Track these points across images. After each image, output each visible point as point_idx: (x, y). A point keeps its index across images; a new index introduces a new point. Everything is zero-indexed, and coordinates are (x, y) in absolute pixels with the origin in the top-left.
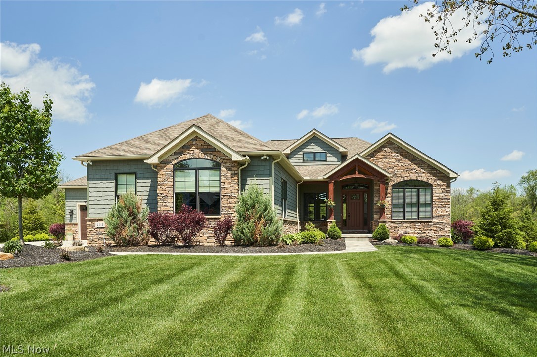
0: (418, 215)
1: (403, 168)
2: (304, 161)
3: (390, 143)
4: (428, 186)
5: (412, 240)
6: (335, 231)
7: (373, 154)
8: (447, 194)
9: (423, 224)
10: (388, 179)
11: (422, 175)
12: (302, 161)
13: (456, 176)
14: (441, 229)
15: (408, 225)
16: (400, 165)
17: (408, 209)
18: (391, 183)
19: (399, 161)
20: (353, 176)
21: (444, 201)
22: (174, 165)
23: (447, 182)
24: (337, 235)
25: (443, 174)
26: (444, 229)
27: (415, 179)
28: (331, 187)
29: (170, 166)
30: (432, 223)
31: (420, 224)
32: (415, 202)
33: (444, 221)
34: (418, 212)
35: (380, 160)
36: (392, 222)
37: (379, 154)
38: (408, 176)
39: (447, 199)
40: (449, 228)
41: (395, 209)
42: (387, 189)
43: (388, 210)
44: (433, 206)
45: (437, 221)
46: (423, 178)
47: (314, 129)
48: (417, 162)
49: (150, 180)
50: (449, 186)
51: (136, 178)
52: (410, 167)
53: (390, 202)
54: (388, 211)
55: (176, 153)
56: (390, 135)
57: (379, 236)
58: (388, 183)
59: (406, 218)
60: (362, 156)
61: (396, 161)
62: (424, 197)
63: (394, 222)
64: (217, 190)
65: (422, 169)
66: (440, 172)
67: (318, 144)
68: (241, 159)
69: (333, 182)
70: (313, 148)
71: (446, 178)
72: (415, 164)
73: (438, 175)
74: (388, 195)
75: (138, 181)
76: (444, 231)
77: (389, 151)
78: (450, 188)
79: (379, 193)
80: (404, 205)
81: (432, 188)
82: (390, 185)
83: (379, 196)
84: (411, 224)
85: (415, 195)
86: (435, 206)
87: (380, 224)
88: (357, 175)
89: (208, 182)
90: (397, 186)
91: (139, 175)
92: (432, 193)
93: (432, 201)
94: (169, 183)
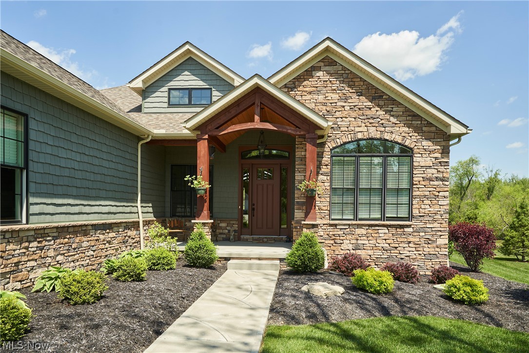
0: (383, 212)
1: (354, 114)
2: (170, 105)
3: (328, 60)
4: (407, 152)
5: (381, 283)
6: (200, 248)
7: (294, 83)
8: (442, 169)
9: (393, 230)
10: (322, 137)
11: (391, 129)
12: (166, 105)
13: (464, 130)
14: (428, 241)
15: (363, 231)
16: (347, 108)
17: (363, 199)
18: (330, 145)
19: (346, 99)
20: (249, 126)
21: (436, 183)
23: (443, 143)
24: (203, 258)
25: (433, 129)
26: (435, 241)
27: (378, 136)
28: (203, 148)
30: (410, 230)
31: (387, 231)
32: (377, 185)
33: (436, 225)
34: (383, 205)
35: (309, 97)
36: (331, 225)
37: (305, 83)
38: (364, 131)
39: (442, 180)
40: (444, 240)
41: (336, 199)
42: (320, 155)
43: (323, 200)
44: (414, 193)
45: (421, 225)
46: (394, 136)
47: (187, 42)
48: (381, 103)
50: (445, 152)
52: (368, 112)
53: (327, 184)
54: (322, 203)
56: (328, 43)
57: (299, 263)
58: (323, 145)
59: (360, 216)
60: (274, 85)
61: (340, 99)
62: (397, 175)
63: (336, 225)
65: (393, 116)
66: (430, 124)
67: (196, 72)
69: (206, 137)
70: (186, 80)
71: (441, 136)
72: (378, 106)
73: (424, 129)
74: (324, 169)
76: (434, 245)
77: (327, 78)
78: (448, 157)
79: (305, 165)
80: (355, 191)
81: (412, 157)
82: (327, 149)
83: (305, 170)
84: (370, 231)
85: (377, 169)
86: (418, 193)
87: (305, 230)
88: (257, 124)
90: (341, 152)
92: (412, 167)
93: (412, 184)
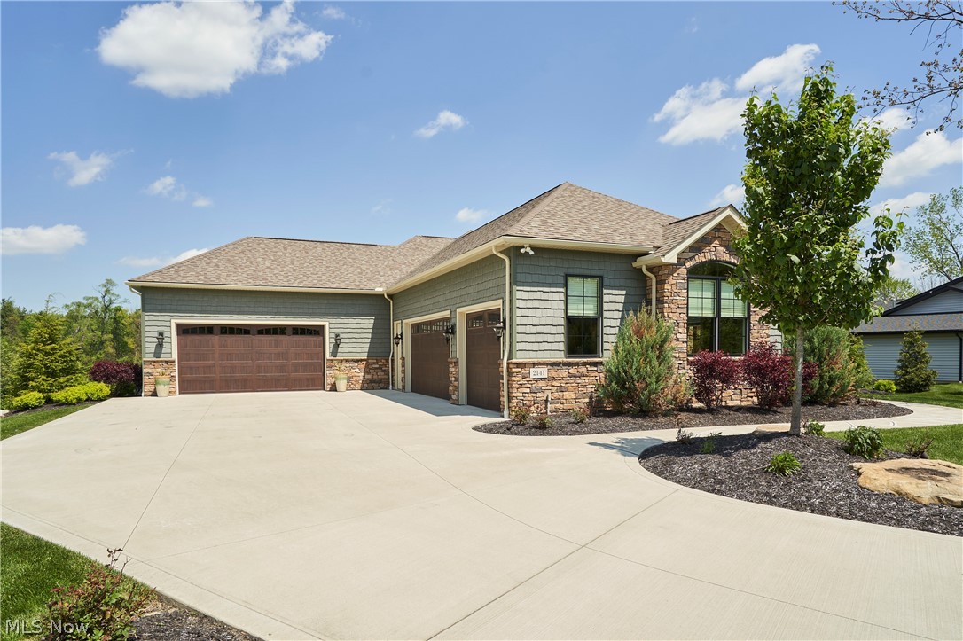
22: (689, 270)
29: (683, 271)
49: (624, 292)
51: (602, 287)
55: (691, 249)
64: (745, 315)
75: (605, 291)
89: (732, 301)
91: (606, 282)
94: (682, 299)
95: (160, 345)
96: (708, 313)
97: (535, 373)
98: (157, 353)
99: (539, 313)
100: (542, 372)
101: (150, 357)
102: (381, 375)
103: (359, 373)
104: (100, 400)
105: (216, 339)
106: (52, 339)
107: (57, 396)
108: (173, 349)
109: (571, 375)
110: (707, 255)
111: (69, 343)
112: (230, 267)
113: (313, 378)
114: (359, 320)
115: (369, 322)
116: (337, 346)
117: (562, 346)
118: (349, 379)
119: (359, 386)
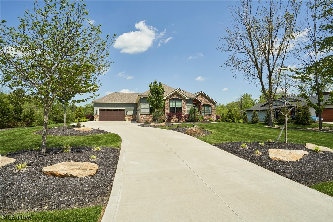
3: (202, 94)
4: (210, 106)
8: (215, 108)
10: (201, 103)
11: (209, 103)
13: (217, 103)
15: (206, 116)
16: (204, 100)
17: (205, 112)
21: (214, 110)
22: (170, 100)
26: (214, 117)
29: (169, 100)
31: (208, 116)
32: (207, 110)
33: (214, 115)
34: (208, 113)
35: (199, 98)
37: (199, 96)
38: (206, 103)
42: (201, 106)
45: (212, 115)
55: (170, 96)
56: (201, 92)
59: (205, 114)
60: (195, 97)
62: (209, 109)
64: (181, 107)
68: (188, 99)
71: (214, 103)
72: (207, 100)
73: (212, 103)
77: (201, 96)
78: (215, 106)
85: (207, 108)
88: (194, 102)
89: (179, 105)
90: (203, 105)
92: (211, 108)
93: (211, 110)
94: (168, 104)
95: (96, 112)
96: (174, 107)
97: (144, 116)
98: (96, 114)
99: (145, 107)
100: (145, 116)
101: (95, 114)
102: (135, 118)
103: (131, 118)
104: (87, 121)
105: (106, 111)
106: (80, 111)
107: (80, 120)
108: (99, 113)
109: (150, 116)
110: (173, 97)
111: (83, 112)
112: (109, 99)
113: (122, 119)
114: (131, 108)
115: (133, 108)
116: (127, 113)
117: (149, 112)
118: (129, 119)
119: (131, 120)
